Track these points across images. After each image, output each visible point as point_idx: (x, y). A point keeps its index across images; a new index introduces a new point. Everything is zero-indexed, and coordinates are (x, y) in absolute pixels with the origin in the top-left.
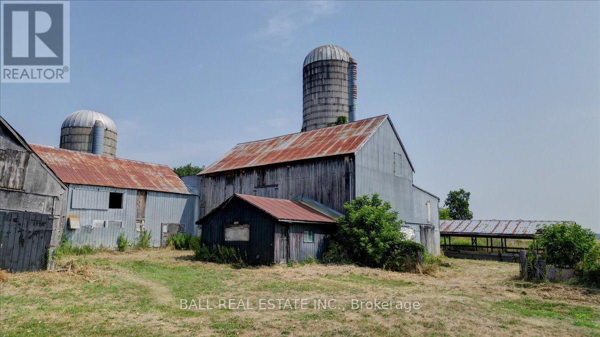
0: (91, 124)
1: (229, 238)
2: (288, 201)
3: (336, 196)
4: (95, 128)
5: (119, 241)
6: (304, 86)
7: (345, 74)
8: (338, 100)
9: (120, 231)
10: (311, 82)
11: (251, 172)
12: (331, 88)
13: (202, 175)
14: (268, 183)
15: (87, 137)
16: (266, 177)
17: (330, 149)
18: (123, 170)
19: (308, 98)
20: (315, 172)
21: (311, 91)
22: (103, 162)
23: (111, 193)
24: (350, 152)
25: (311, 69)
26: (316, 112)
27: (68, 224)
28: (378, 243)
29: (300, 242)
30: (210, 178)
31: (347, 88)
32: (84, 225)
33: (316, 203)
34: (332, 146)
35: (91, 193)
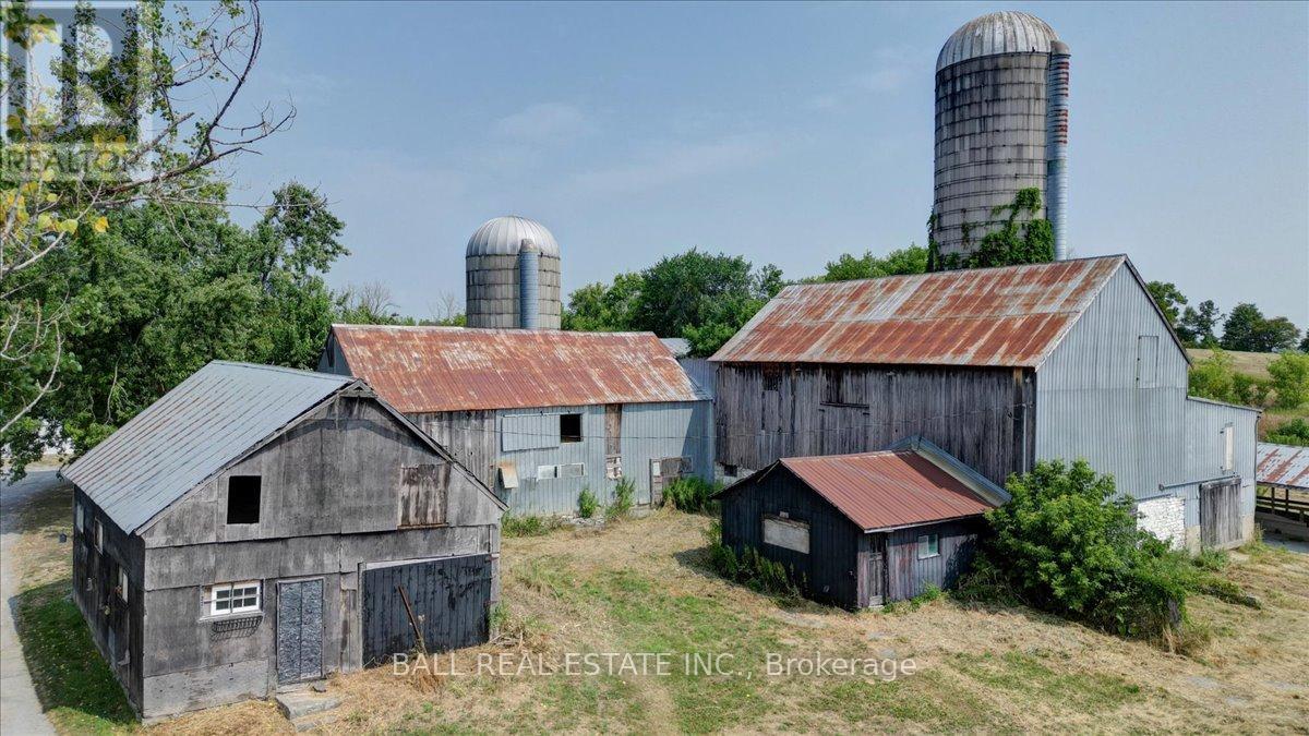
0: (514, 247)
1: (771, 538)
2: (890, 454)
3: (993, 450)
4: (522, 254)
5: (582, 499)
6: (938, 117)
7: (1037, 85)
8: (1020, 152)
9: (582, 482)
10: (954, 108)
11: (812, 370)
12: (1002, 124)
13: (719, 363)
14: (850, 398)
15: (511, 273)
16: (843, 386)
17: (981, 342)
18: (578, 362)
19: (947, 147)
20: (948, 391)
21: (954, 130)
22: (544, 347)
23: (561, 416)
24: (1025, 363)
25: (954, 79)
26: (965, 181)
27: (500, 480)
28: (1078, 578)
29: (910, 561)
30: (734, 370)
31: (1042, 119)
32: (524, 477)
33: (949, 456)
34: (987, 337)
35: (531, 421)
